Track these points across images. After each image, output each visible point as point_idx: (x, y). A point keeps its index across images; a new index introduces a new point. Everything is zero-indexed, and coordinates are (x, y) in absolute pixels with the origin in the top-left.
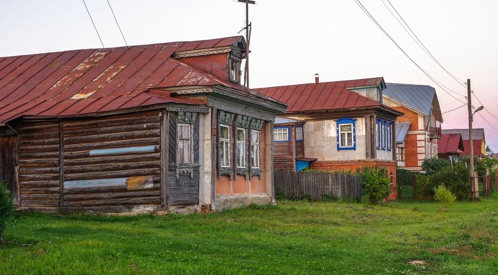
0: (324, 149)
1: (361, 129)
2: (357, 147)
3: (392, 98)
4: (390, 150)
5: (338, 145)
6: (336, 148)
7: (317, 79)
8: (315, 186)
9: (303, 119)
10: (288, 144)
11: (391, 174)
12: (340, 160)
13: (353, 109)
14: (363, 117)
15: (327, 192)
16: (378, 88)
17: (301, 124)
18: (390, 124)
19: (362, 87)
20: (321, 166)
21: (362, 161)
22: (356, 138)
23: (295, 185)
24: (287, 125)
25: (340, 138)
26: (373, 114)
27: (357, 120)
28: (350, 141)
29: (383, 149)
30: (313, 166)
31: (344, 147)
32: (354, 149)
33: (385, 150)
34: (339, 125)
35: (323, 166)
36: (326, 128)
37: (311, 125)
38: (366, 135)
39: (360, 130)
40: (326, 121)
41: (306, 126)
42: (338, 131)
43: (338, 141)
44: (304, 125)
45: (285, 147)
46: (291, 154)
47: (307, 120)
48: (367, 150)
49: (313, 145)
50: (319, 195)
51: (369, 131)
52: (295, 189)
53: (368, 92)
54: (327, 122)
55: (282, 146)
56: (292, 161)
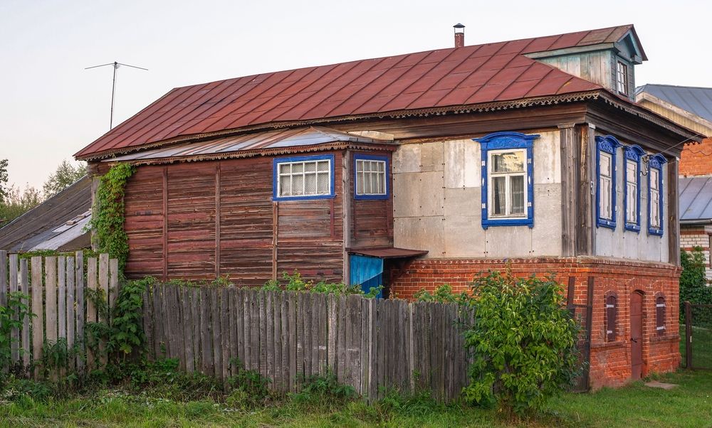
0: (445, 223)
1: (550, 166)
2: (537, 219)
3: (697, 115)
4: (660, 235)
5: (485, 212)
6: (480, 221)
7: (460, 38)
8: (280, 344)
9: (389, 136)
10: (327, 207)
11: (661, 299)
12: (490, 256)
13: (524, 103)
14: (555, 128)
15: (319, 369)
16: (615, 52)
17: (385, 151)
18: (661, 161)
19: (569, 51)
20: (436, 273)
21: (551, 262)
22: (536, 190)
23: (216, 335)
24: (326, 151)
25: (491, 191)
26: (583, 120)
27: (538, 137)
28: (517, 200)
29: (628, 229)
30: (415, 272)
31: (500, 218)
32: (529, 223)
33: (637, 231)
34: (490, 153)
35: (441, 274)
36: (452, 162)
37: (412, 154)
38: (563, 183)
39: (546, 168)
40: (452, 143)
41: (398, 157)
42: (484, 170)
43: (485, 200)
44: (394, 156)
45: (321, 213)
46: (337, 235)
47: (401, 140)
48: (564, 227)
49: (416, 212)
50: (293, 376)
51: (572, 171)
52: (216, 351)
53: (586, 64)
54: (454, 146)
55: (316, 213)
56: (340, 256)
